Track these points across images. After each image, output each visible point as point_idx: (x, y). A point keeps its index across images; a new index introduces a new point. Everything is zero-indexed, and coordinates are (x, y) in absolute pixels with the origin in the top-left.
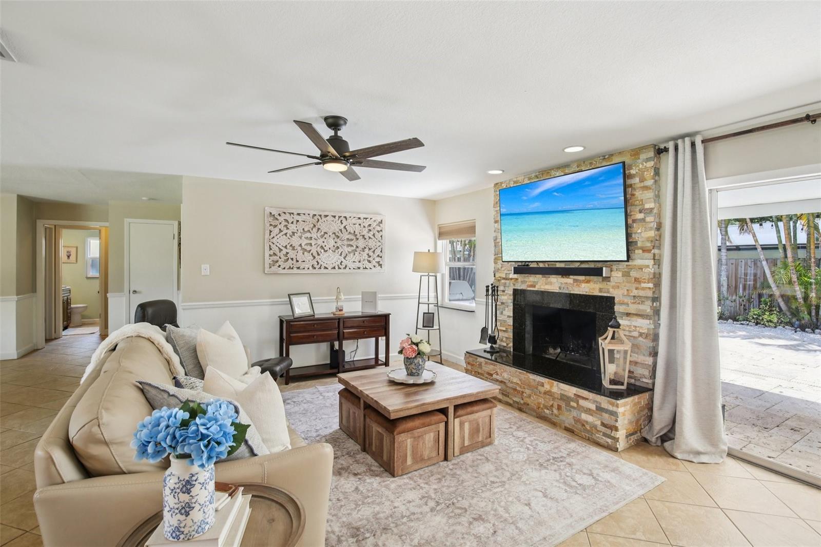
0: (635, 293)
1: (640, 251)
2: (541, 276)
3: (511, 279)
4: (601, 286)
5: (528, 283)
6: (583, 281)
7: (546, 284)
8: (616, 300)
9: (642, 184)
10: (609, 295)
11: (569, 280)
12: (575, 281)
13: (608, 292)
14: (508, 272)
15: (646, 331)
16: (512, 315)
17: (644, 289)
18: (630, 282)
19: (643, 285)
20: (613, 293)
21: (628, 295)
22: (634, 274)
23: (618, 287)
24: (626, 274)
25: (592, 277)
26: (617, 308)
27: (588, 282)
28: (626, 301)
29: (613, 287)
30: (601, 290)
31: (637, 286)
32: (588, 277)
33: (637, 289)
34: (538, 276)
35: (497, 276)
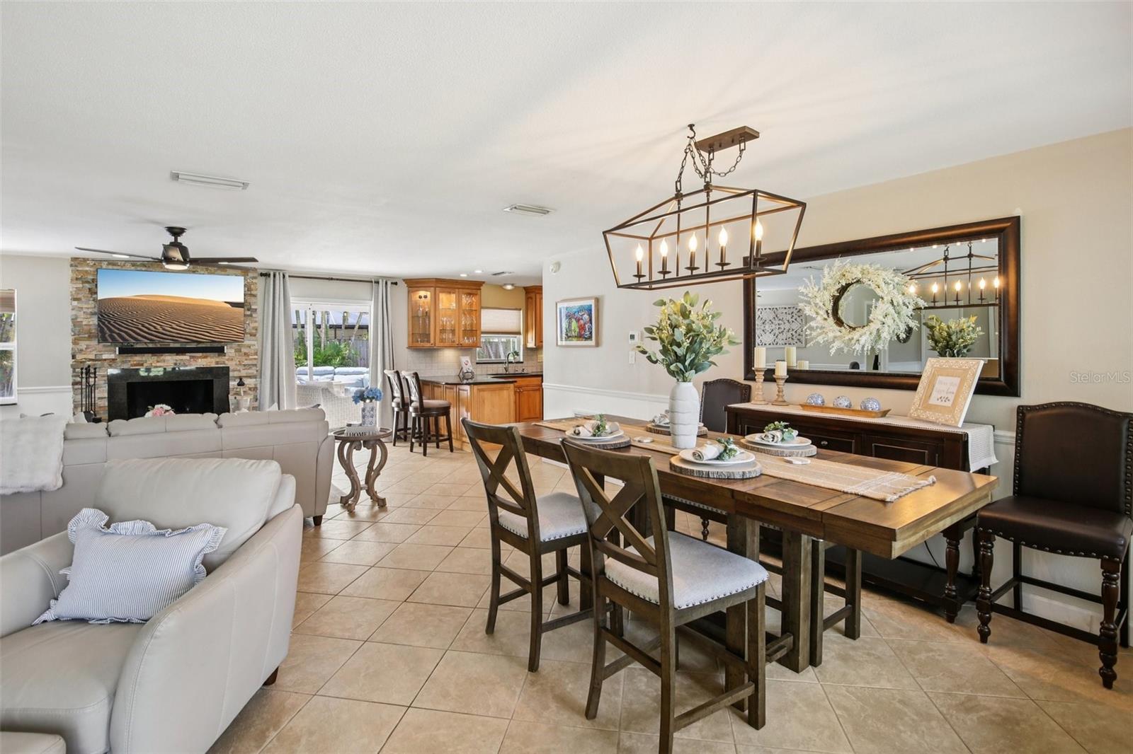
0: (246, 362)
1: (249, 336)
2: (150, 355)
3: (105, 360)
4: (217, 360)
5: (132, 363)
6: (200, 357)
7: (158, 362)
8: (231, 368)
9: (249, 293)
10: (224, 365)
11: (186, 357)
12: (191, 357)
13: (224, 364)
14: (99, 353)
15: (254, 386)
16: (106, 395)
17: (251, 359)
18: (241, 356)
19: (251, 357)
20: (229, 364)
21: (240, 364)
22: (244, 350)
23: (232, 360)
24: (238, 351)
25: (208, 354)
26: (231, 374)
27: (206, 357)
28: (238, 368)
29: (228, 360)
30: (217, 363)
31: (247, 358)
32: (205, 354)
33: (246, 360)
34: (146, 355)
35: (79, 357)
